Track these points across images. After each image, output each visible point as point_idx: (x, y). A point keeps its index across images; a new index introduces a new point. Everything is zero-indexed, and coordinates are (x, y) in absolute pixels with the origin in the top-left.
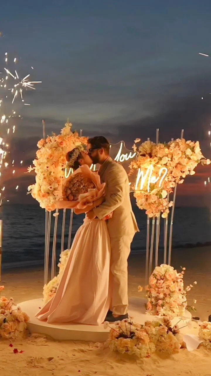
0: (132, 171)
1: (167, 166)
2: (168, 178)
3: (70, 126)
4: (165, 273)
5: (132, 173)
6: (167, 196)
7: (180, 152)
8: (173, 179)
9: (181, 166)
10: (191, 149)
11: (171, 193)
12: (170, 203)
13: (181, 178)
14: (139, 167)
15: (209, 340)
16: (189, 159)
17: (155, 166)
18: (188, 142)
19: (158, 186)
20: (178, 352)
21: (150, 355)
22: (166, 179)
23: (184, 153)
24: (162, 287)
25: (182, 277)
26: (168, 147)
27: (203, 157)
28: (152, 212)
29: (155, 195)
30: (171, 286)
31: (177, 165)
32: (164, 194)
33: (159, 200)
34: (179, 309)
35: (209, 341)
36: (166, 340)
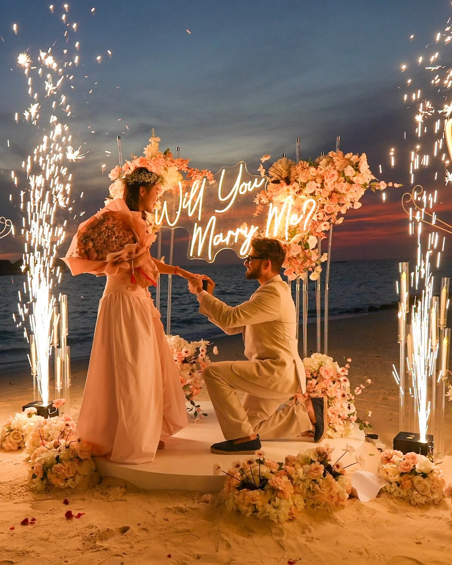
0: (260, 209)
1: (315, 196)
2: (318, 216)
3: (158, 142)
4: (320, 368)
5: (260, 211)
6: (317, 244)
7: (335, 172)
8: (327, 218)
9: (339, 196)
10: (353, 167)
11: (324, 239)
12: (323, 257)
13: (340, 215)
14: (270, 201)
15: (396, 482)
16: (351, 182)
17: (295, 198)
18: (348, 156)
19: (303, 230)
20: (343, 507)
21: (295, 516)
22: (315, 218)
23: (341, 173)
24: (314, 391)
25: (347, 374)
26: (316, 166)
27: (374, 178)
28: (294, 273)
29: (297, 245)
30: (329, 389)
31: (331, 195)
32: (313, 241)
33: (305, 252)
34: (344, 425)
35: (396, 485)
36: (322, 489)
